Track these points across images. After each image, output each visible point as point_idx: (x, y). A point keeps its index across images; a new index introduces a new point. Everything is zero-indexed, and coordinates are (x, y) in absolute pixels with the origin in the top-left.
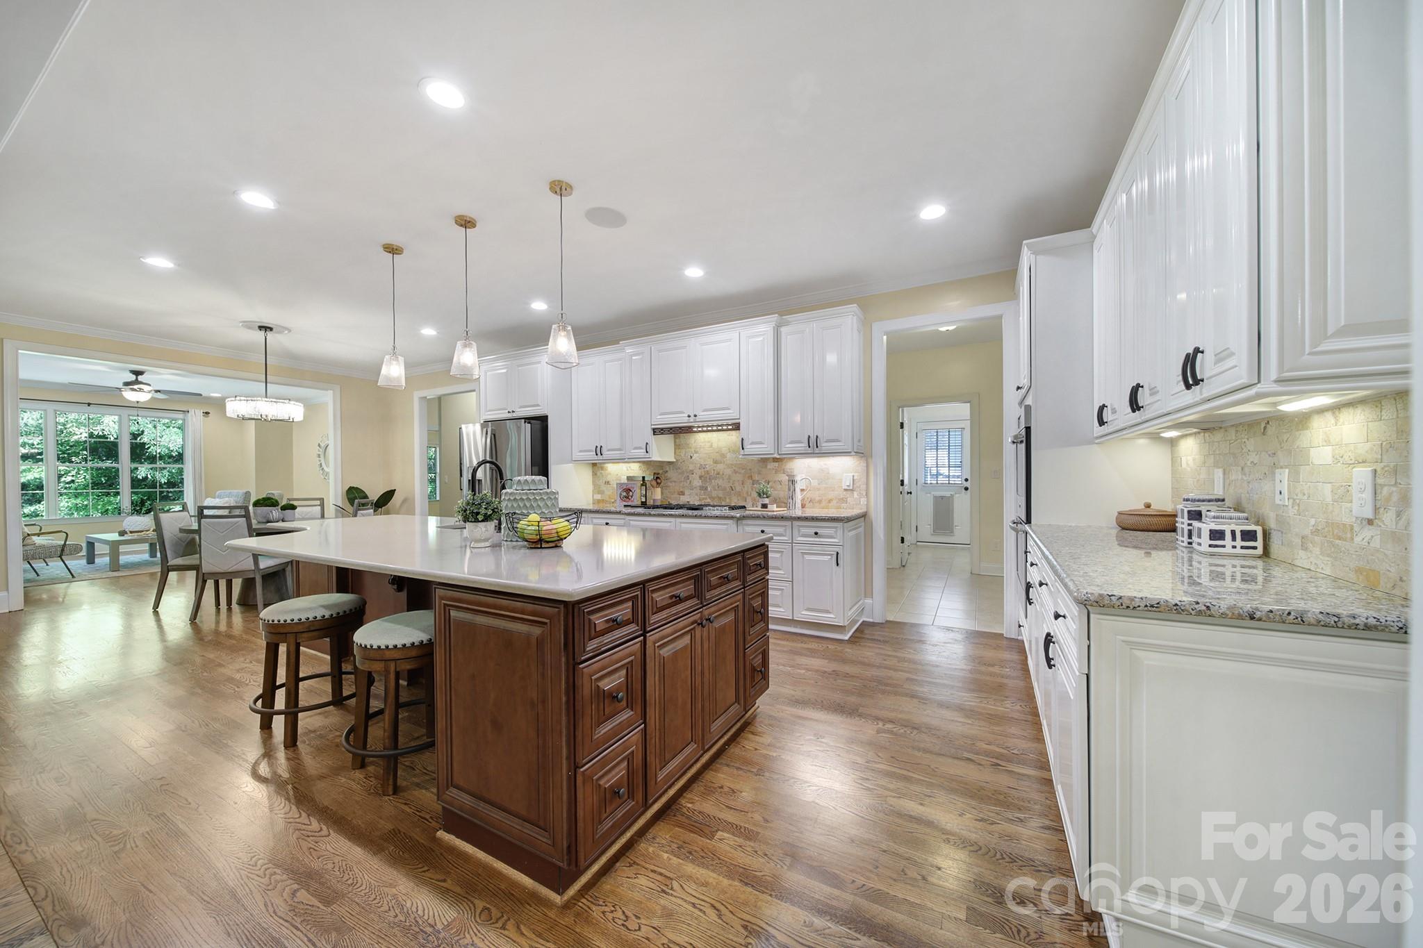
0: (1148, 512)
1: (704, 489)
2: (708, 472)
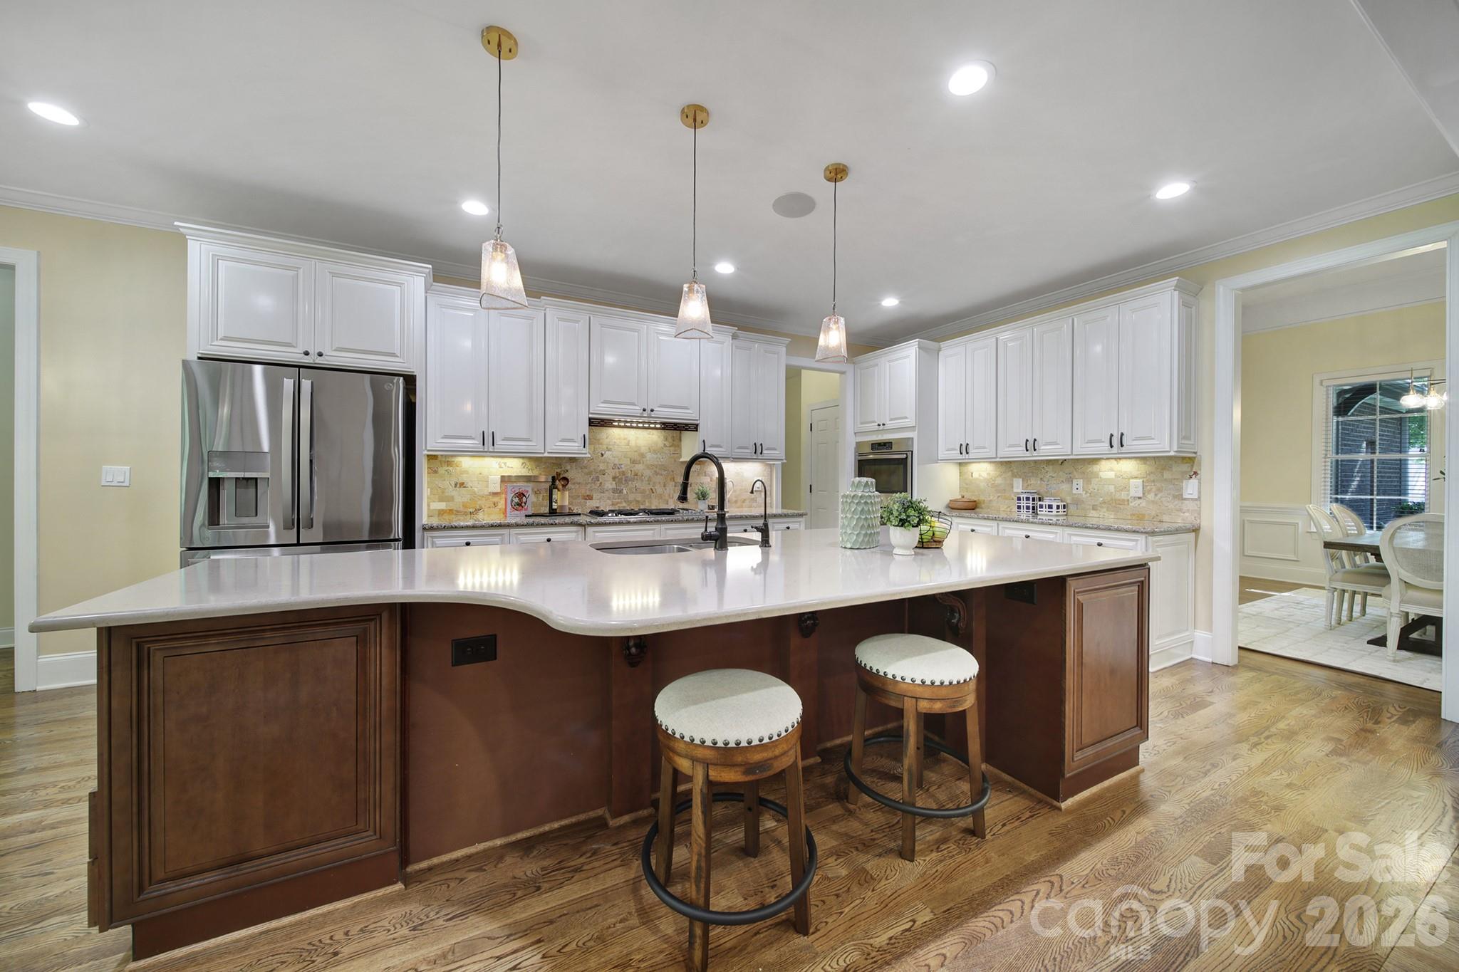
0: (964, 500)
1: (618, 491)
2: (623, 473)
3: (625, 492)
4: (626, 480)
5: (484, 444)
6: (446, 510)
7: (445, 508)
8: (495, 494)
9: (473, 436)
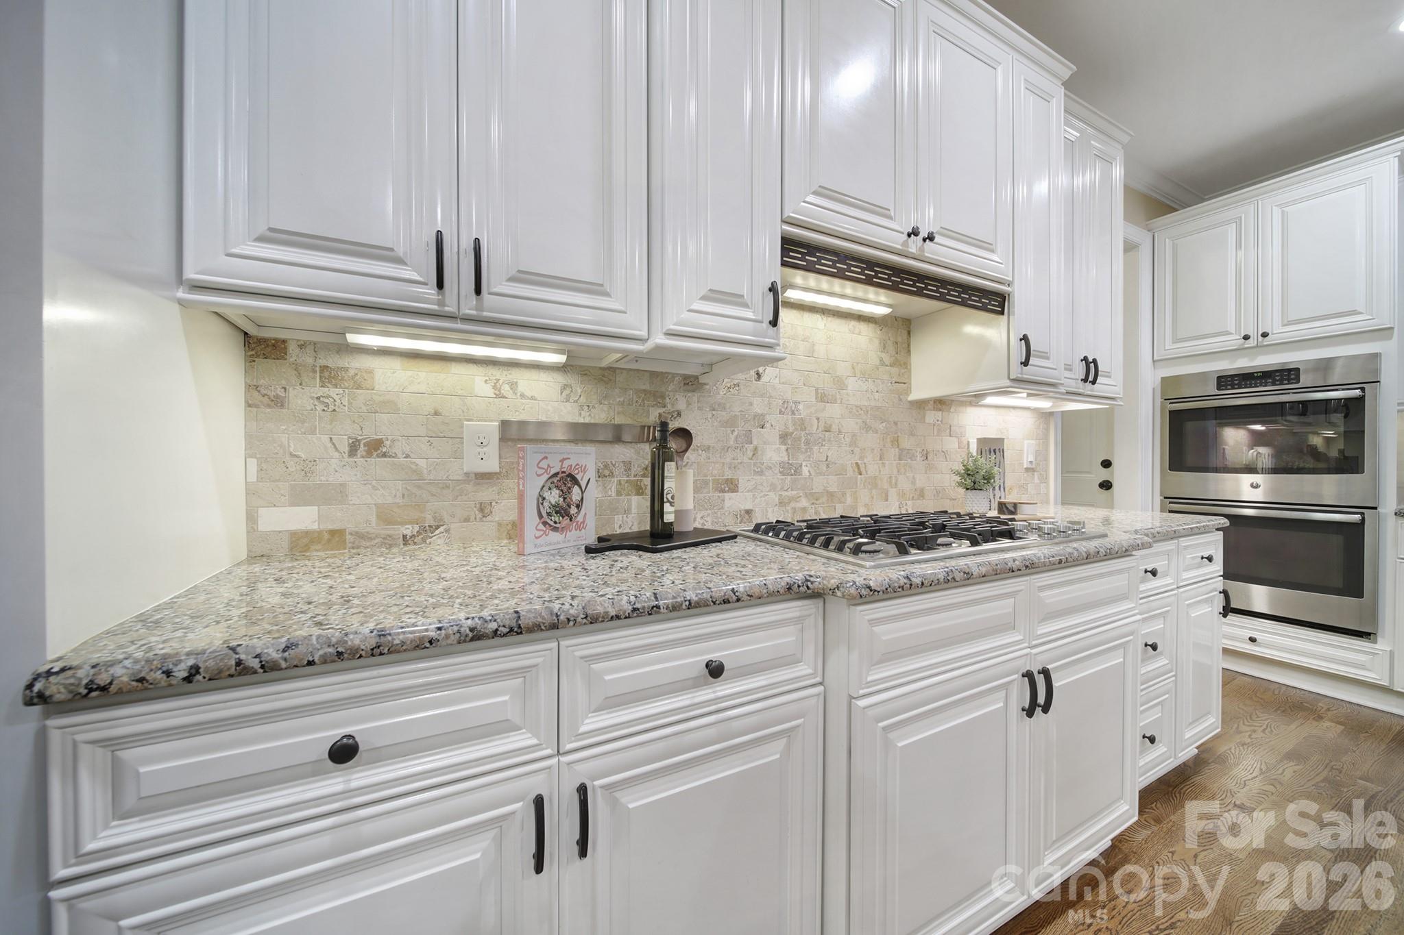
1: (790, 469)
2: (802, 424)
3: (805, 471)
4: (807, 443)
5: (440, 284)
6: (320, 532)
7: (315, 527)
8: (483, 477)
9: (400, 251)
